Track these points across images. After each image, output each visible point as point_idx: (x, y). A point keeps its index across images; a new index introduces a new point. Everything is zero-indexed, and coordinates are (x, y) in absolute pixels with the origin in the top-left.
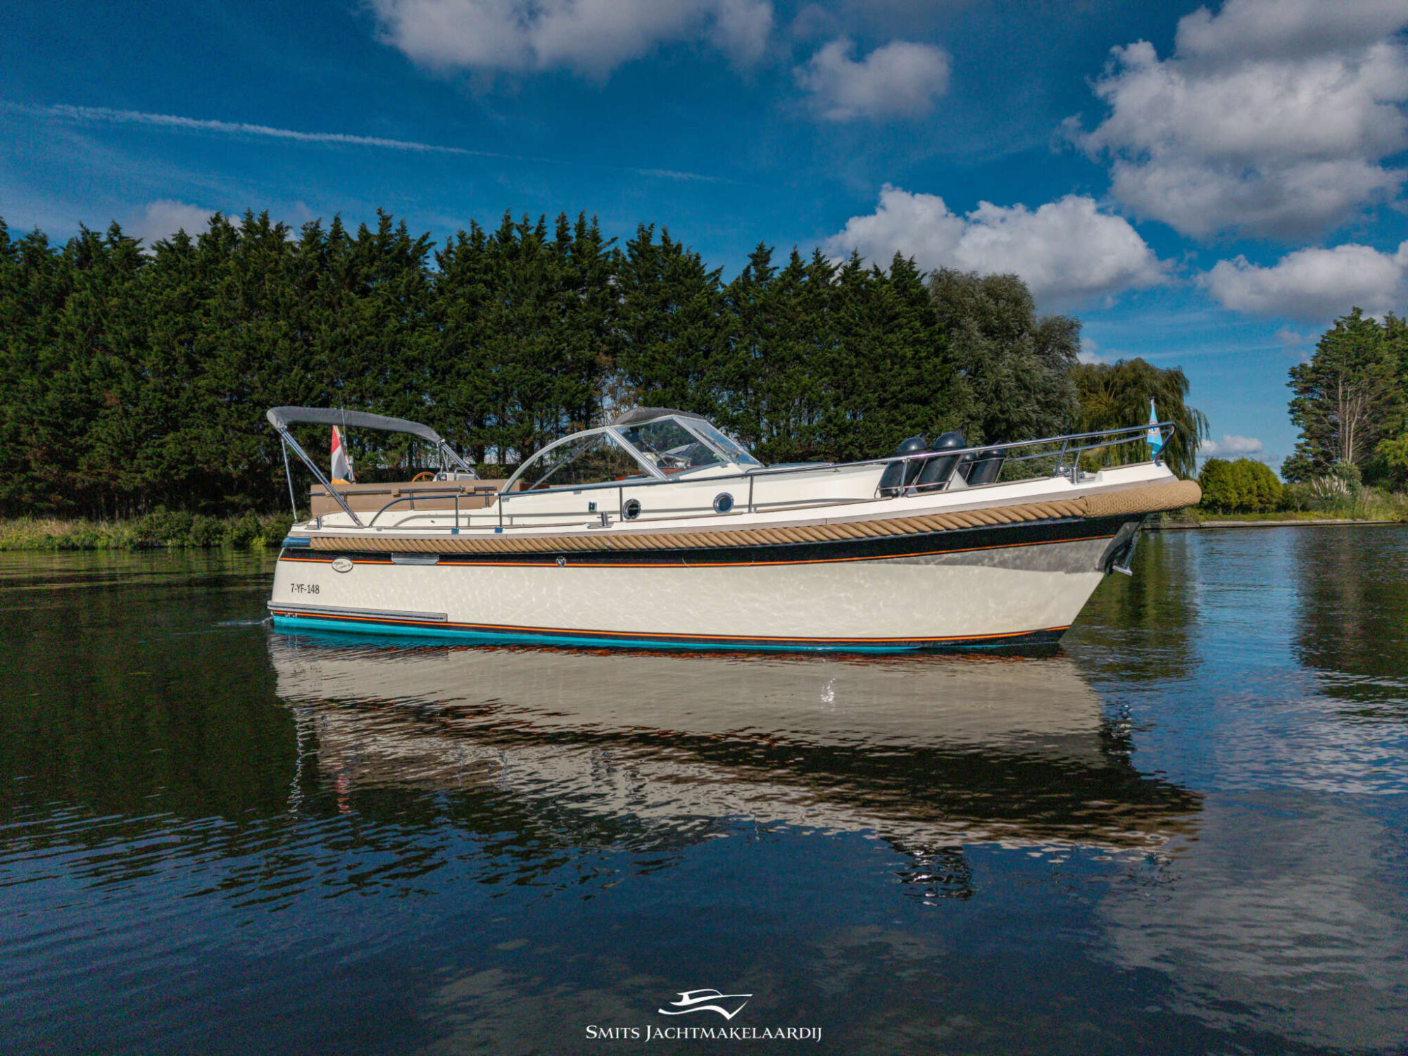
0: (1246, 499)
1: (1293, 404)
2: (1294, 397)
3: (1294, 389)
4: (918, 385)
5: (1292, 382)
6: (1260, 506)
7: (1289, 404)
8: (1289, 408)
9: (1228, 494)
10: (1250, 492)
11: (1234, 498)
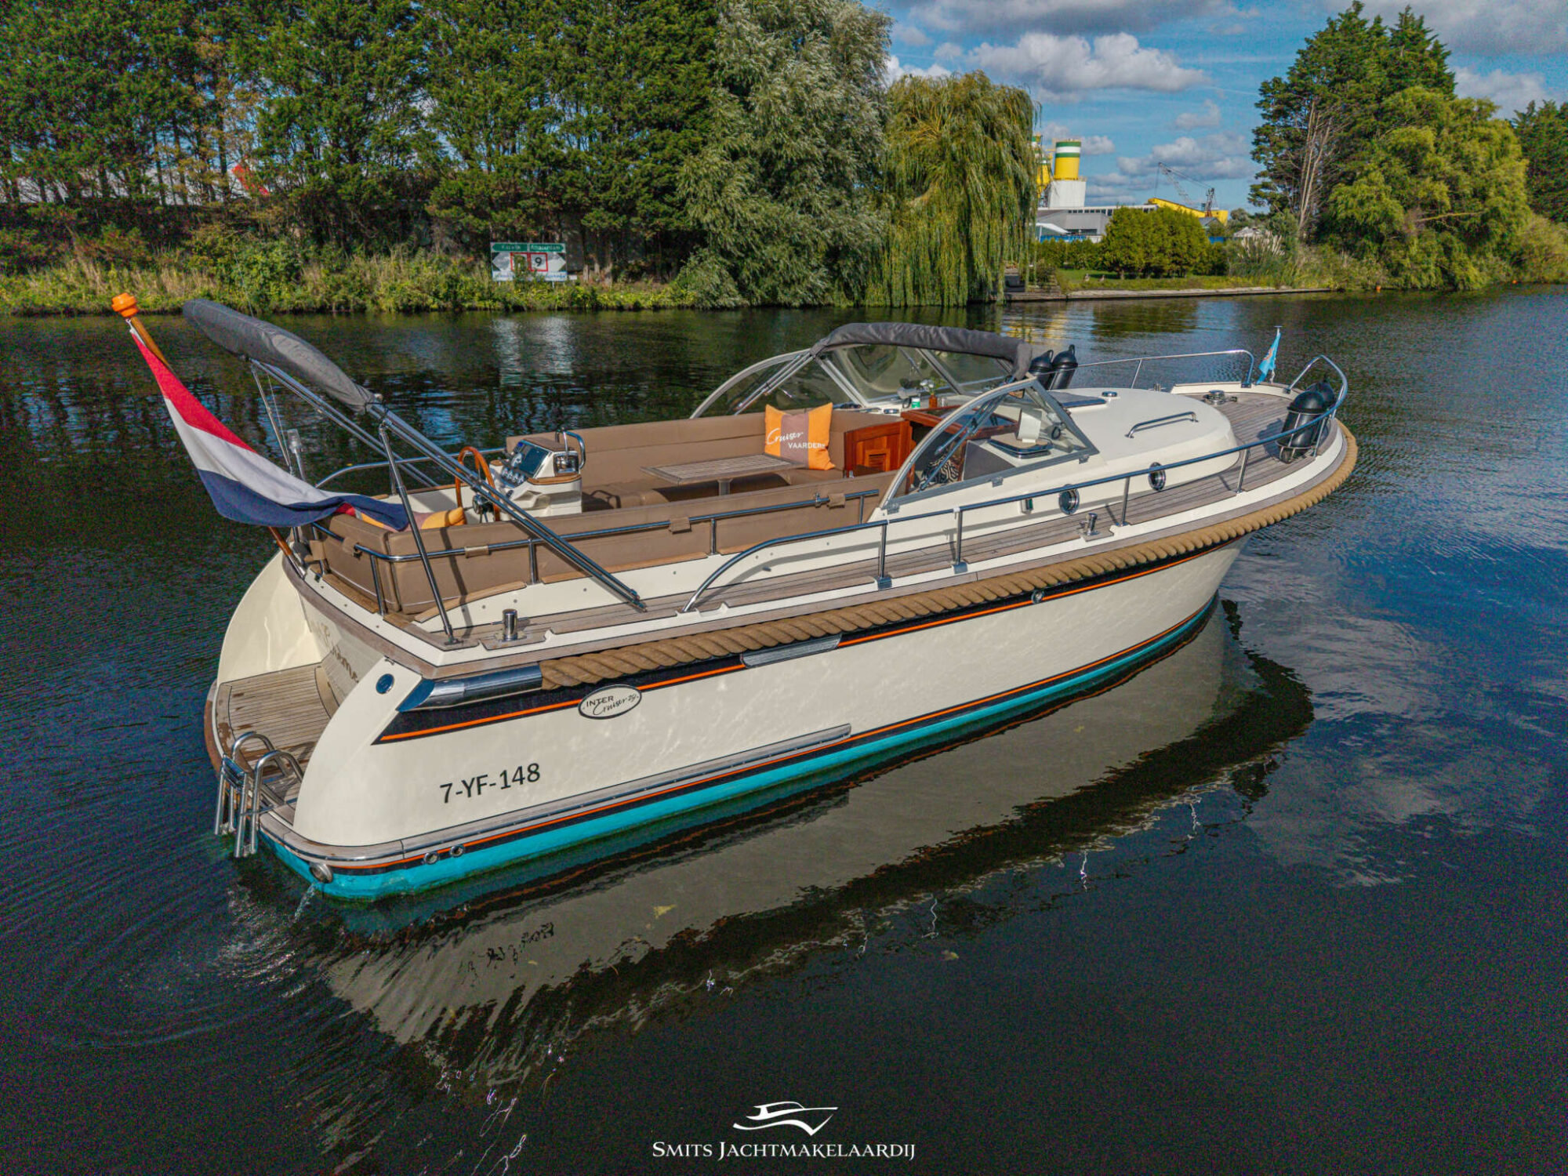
0: (1154, 260)
1: (1258, 132)
2: (1261, 122)
3: (1262, 111)
4: (668, 101)
5: (1261, 102)
6: (1176, 267)
7: (1254, 131)
8: (1253, 137)
9: (1132, 254)
10: (1162, 250)
11: (1139, 259)
